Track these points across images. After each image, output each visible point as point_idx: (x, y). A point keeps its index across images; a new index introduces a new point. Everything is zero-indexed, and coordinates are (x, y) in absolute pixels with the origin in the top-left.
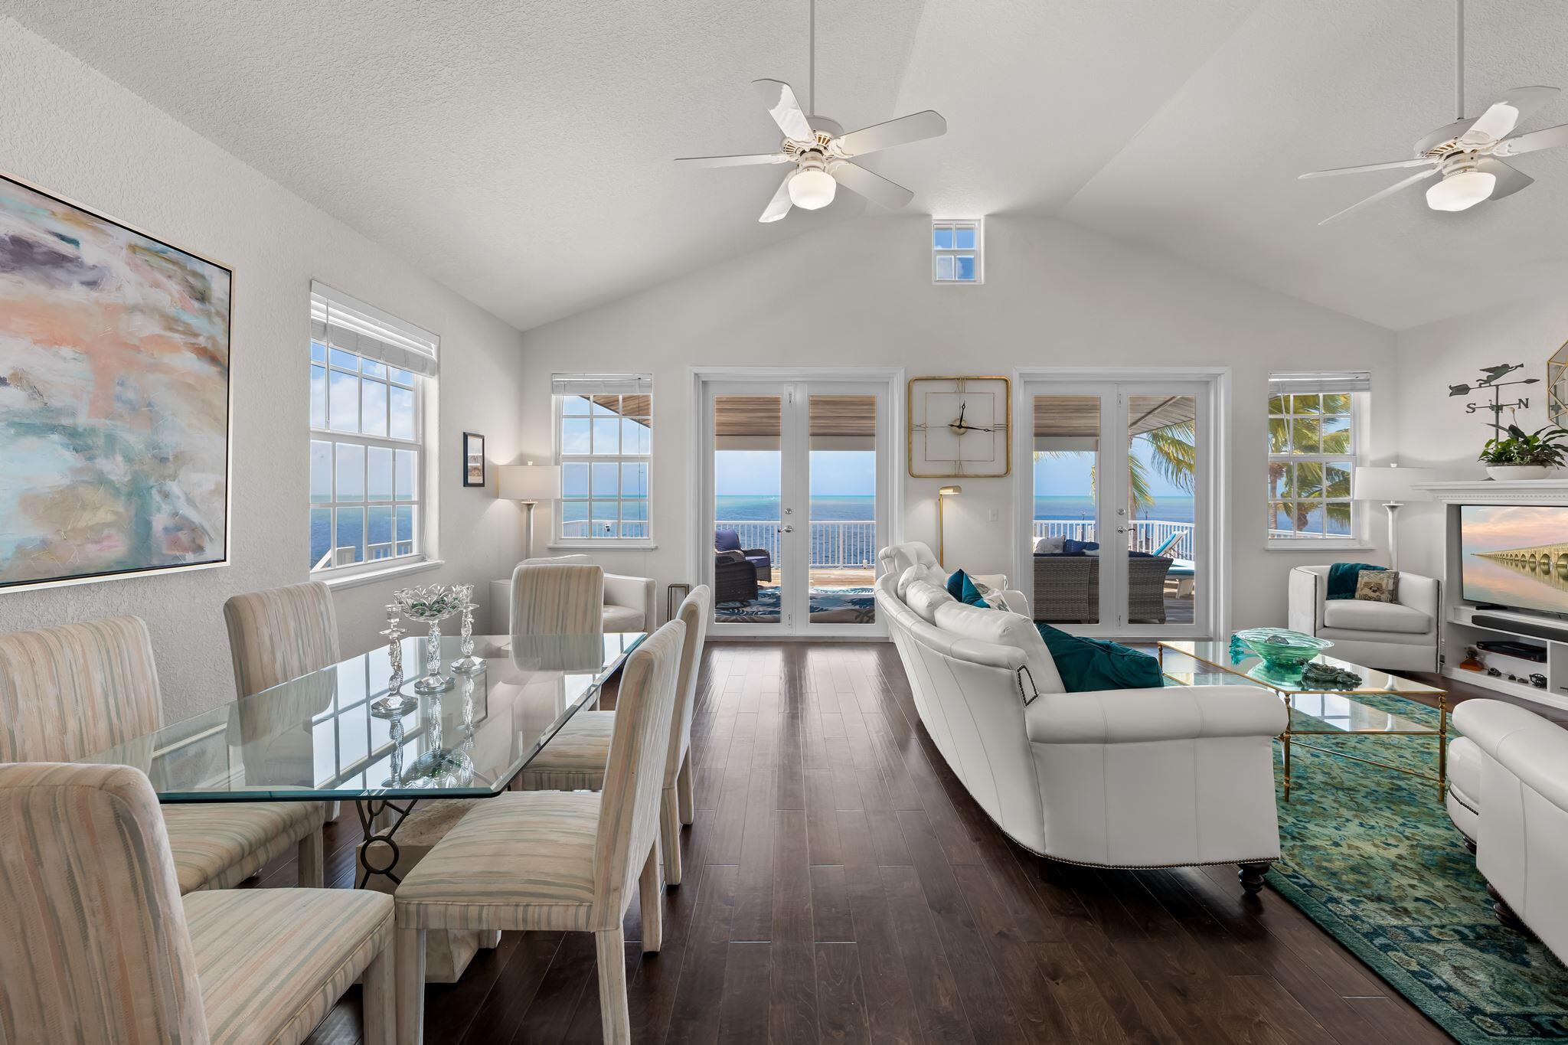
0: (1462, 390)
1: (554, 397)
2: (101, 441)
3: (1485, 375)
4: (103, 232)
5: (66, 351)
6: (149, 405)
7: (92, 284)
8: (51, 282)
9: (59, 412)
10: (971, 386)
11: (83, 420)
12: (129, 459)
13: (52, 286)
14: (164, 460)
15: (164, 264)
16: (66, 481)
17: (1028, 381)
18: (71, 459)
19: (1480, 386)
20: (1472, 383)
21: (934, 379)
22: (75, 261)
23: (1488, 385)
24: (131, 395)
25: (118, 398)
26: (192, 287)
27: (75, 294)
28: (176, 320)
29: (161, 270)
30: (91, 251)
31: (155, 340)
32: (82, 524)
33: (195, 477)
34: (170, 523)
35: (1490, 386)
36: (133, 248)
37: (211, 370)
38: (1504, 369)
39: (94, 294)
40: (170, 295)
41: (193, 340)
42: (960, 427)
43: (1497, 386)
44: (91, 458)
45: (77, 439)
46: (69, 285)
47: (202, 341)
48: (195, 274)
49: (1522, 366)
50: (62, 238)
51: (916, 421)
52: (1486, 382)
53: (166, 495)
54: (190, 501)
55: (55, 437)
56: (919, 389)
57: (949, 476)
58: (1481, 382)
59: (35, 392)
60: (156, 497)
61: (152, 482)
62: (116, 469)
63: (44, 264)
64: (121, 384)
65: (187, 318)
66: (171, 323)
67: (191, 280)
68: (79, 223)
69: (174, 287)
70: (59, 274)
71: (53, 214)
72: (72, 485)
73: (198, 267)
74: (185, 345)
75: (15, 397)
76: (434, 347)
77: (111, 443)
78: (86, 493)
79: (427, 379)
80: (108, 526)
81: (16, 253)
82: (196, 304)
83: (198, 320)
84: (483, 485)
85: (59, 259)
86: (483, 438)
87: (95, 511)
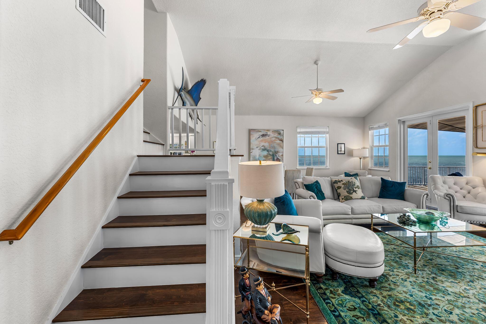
1: (370, 132)
4: (270, 131)
5: (267, 143)
6: (274, 147)
7: (269, 136)
8: (265, 137)
9: (266, 148)
11: (268, 149)
12: (272, 152)
14: (276, 152)
15: (276, 132)
16: (267, 154)
24: (272, 146)
26: (278, 133)
27: (267, 138)
28: (277, 137)
30: (269, 133)
31: (275, 140)
33: (279, 154)
36: (272, 131)
37: (281, 142)
39: (269, 137)
40: (276, 135)
45: (268, 151)
47: (280, 139)
48: (279, 132)
50: (266, 133)
51: (479, 124)
53: (276, 156)
54: (279, 156)
55: (266, 151)
56: (479, 110)
59: (264, 147)
60: (275, 156)
61: (274, 154)
62: (271, 153)
66: (276, 138)
67: (279, 133)
68: (268, 131)
69: (277, 134)
70: (266, 136)
71: (266, 131)
72: (267, 155)
73: (279, 131)
74: (278, 140)
75: (263, 147)
76: (328, 129)
77: (271, 151)
78: (268, 155)
79: (326, 135)
80: (270, 158)
81: (263, 135)
82: (279, 135)
83: (279, 137)
84: (344, 154)
85: (266, 135)
86: (344, 144)
87: (269, 157)
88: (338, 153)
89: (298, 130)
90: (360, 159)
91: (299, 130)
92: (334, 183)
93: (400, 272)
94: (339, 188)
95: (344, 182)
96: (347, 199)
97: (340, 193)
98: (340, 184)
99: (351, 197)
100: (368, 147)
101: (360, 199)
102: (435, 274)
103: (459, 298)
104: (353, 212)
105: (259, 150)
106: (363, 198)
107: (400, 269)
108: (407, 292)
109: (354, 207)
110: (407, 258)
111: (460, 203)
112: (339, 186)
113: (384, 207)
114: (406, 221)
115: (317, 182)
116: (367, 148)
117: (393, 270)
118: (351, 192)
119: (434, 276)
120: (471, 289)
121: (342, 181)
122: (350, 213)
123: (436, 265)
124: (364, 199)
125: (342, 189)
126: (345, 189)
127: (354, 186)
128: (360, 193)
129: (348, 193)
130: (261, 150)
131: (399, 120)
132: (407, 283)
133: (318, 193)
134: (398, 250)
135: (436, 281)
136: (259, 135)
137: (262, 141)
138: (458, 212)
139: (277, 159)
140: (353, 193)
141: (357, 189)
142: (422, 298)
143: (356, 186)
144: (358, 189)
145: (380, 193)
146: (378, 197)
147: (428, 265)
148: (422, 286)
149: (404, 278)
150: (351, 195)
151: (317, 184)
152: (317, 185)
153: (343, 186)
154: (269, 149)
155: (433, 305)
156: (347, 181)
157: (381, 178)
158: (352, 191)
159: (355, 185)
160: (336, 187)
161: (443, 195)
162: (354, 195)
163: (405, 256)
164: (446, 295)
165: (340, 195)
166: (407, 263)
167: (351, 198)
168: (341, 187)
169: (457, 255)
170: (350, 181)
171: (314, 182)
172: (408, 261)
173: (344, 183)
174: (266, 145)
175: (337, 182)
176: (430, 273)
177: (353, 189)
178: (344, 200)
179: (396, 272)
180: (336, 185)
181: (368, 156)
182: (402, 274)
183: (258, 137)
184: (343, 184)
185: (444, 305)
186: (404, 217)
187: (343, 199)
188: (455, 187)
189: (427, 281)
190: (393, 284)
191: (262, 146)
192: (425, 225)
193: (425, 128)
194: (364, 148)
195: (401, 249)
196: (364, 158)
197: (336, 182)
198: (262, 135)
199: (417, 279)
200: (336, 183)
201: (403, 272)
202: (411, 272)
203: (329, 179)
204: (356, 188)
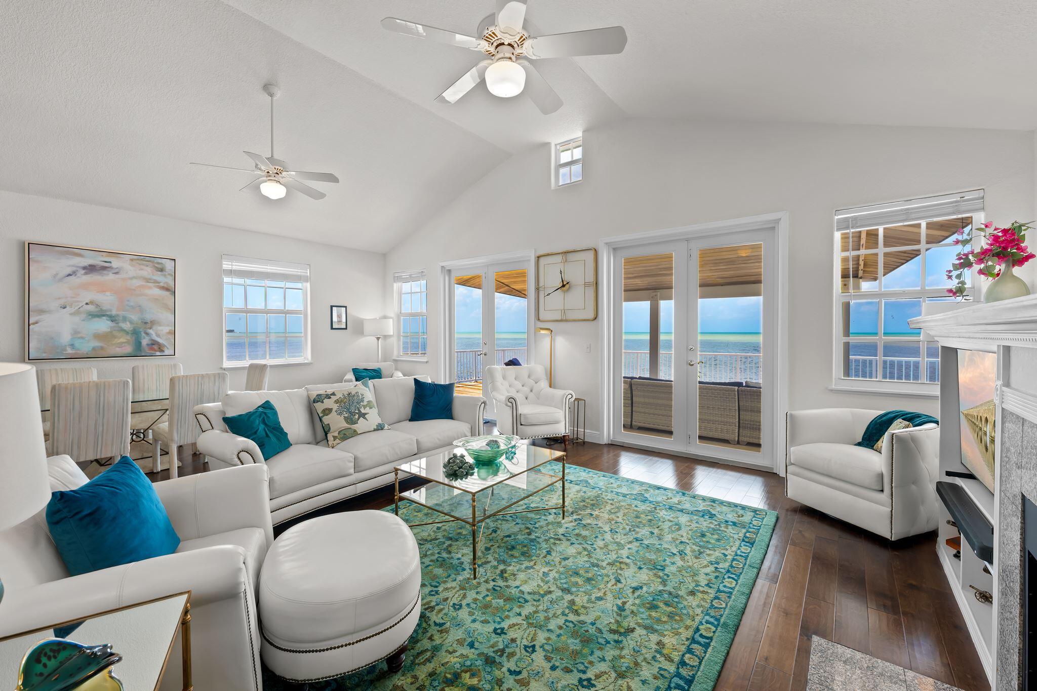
1: (395, 286)
2: (121, 318)
4: (120, 257)
5: (108, 294)
6: (140, 306)
7: (117, 273)
8: (102, 274)
9: (105, 311)
10: (572, 257)
11: (114, 313)
12: (131, 323)
13: (103, 276)
14: (146, 323)
15: (144, 262)
16: (109, 330)
17: (614, 247)
18: (110, 323)
21: (548, 255)
22: (111, 268)
24: (131, 304)
25: (127, 305)
26: (157, 268)
27: (110, 277)
28: (150, 279)
29: (143, 265)
30: (115, 263)
31: (142, 286)
32: (114, 342)
33: (160, 328)
34: (150, 342)
36: (132, 260)
37: (167, 293)
39: (117, 276)
40: (148, 271)
41: (157, 284)
42: (564, 286)
44: (117, 323)
45: (113, 319)
46: (108, 275)
47: (162, 284)
48: (158, 263)
50: (106, 262)
51: (540, 284)
53: (147, 334)
54: (158, 335)
55: (104, 318)
56: (542, 262)
57: (557, 321)
59: (97, 306)
60: (143, 334)
61: (141, 330)
62: (127, 326)
63: (99, 270)
64: (128, 301)
65: (155, 278)
66: (148, 280)
67: (156, 265)
68: (111, 256)
69: (149, 269)
70: (105, 272)
71: (102, 256)
72: (111, 332)
73: (160, 261)
74: (154, 286)
75: (91, 308)
76: (308, 270)
77: (125, 319)
78: (116, 333)
79: (304, 284)
80: (123, 343)
81: (91, 269)
82: (159, 273)
83: (158, 277)
84: (346, 329)
85: (104, 268)
86: (346, 307)
87: (120, 338)
88: (332, 328)
89: (224, 266)
90: (378, 340)
91: (226, 265)
92: (314, 402)
93: (449, 589)
94: (327, 411)
95: (339, 396)
96: (345, 435)
97: (329, 424)
98: (328, 403)
99: (355, 431)
100: (392, 315)
101: (375, 430)
102: (504, 562)
103: (539, 600)
104: (357, 468)
105: (71, 314)
106: (380, 428)
107: (450, 579)
108: (465, 639)
109: (359, 454)
110: (460, 543)
111: (523, 409)
112: (326, 409)
113: (420, 440)
114: (457, 470)
115: (267, 406)
116: (390, 318)
117: (436, 589)
118: (353, 419)
119: (502, 567)
120: (550, 570)
121: (333, 394)
122: (352, 471)
123: (502, 539)
124: (382, 429)
125: (334, 413)
126: (340, 414)
127: (362, 403)
128: (373, 417)
129: (347, 423)
130: (84, 316)
131: (443, 267)
132: (463, 614)
133: (267, 435)
134: (445, 530)
135: (506, 580)
136: (73, 266)
137: (85, 287)
138: (521, 425)
139: (153, 344)
140: (358, 419)
141: (368, 408)
142: (489, 640)
143: (365, 403)
144: (371, 408)
145: (413, 411)
146: (410, 420)
147: (492, 546)
148: (487, 606)
149: (456, 602)
150: (354, 427)
151: (267, 411)
152: (265, 413)
153: (335, 407)
154: (118, 313)
155: (507, 646)
156: (346, 393)
157: (415, 379)
158: (357, 416)
159: (363, 401)
160: (319, 412)
161: (504, 399)
162: (361, 425)
163: (457, 540)
164: (523, 607)
165: (330, 428)
166: (460, 556)
167: (355, 433)
168: (332, 409)
169: (526, 504)
170: (353, 393)
171: (259, 407)
172: (461, 551)
173: (340, 400)
174: (107, 300)
176: (496, 563)
177: (359, 410)
178: (337, 441)
179: (442, 591)
180: (319, 407)
181: (392, 334)
182: (454, 591)
183: (69, 270)
184: (337, 402)
185: (521, 635)
186: (454, 462)
187: (335, 438)
188: (517, 382)
189: (494, 585)
190: (438, 631)
191: (87, 304)
192: (487, 469)
193: (479, 287)
194: (385, 317)
195: (449, 526)
196: (386, 337)
197: (319, 399)
198: (84, 268)
199: (479, 590)
200: (319, 401)
201: (454, 584)
202: (469, 579)
203: (302, 391)
204: (365, 407)
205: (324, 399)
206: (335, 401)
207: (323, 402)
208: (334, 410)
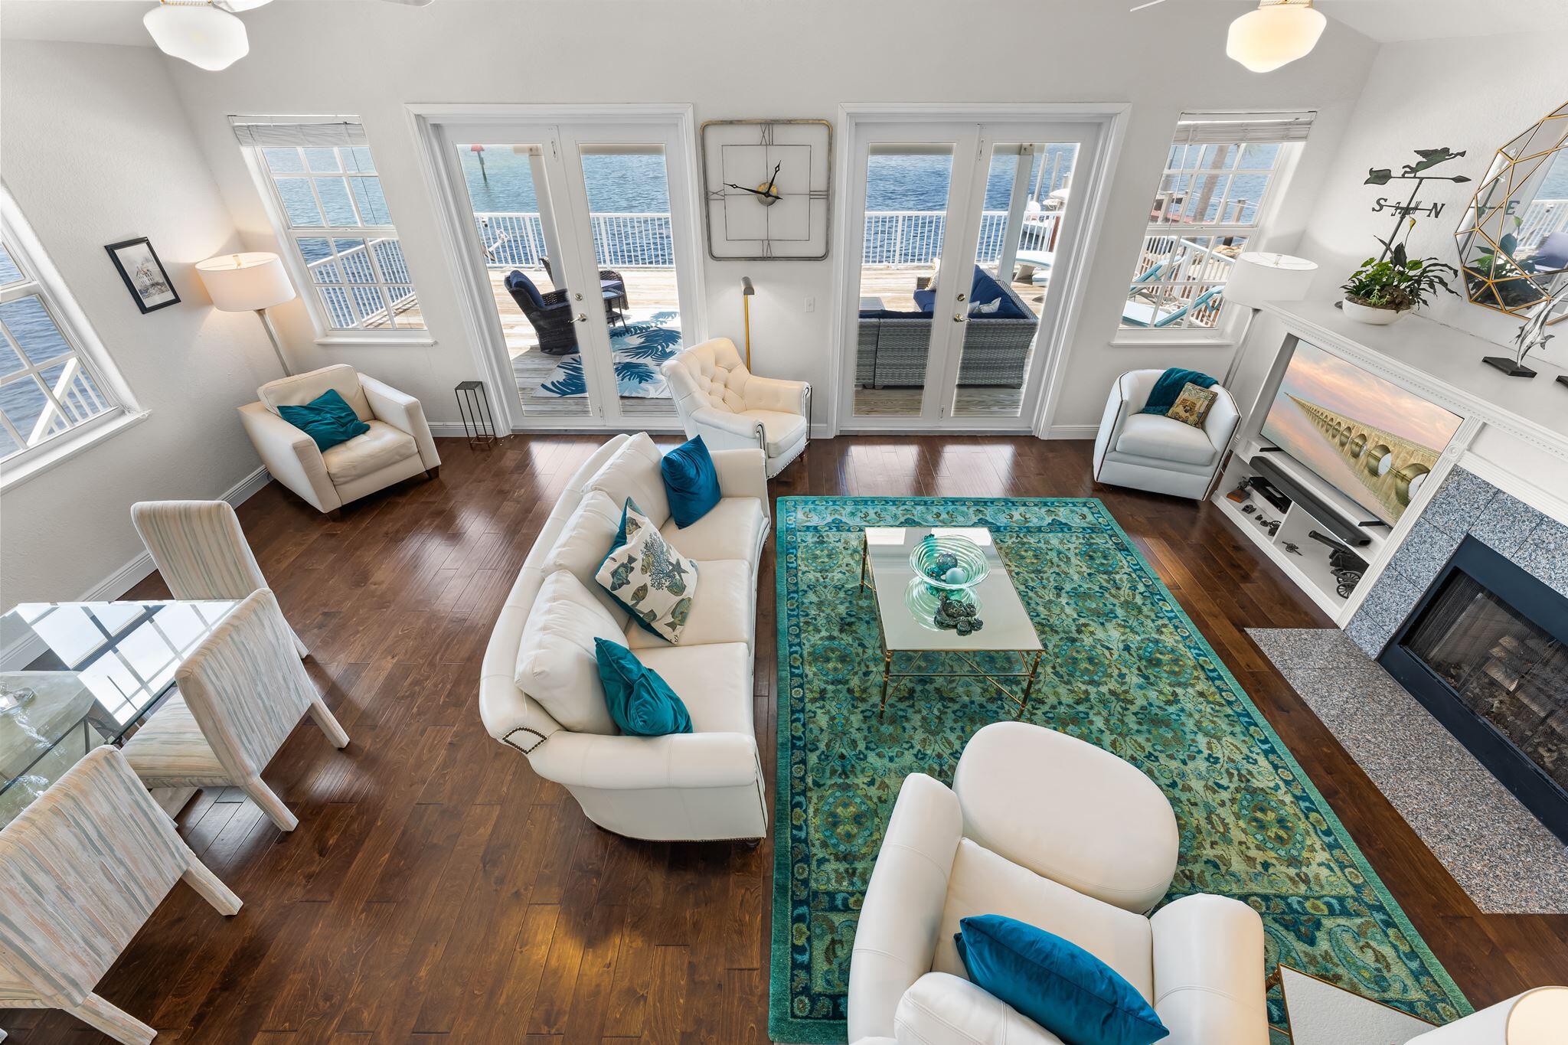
0: (1380, 177)
3: (1415, 160)
10: (780, 134)
17: (859, 123)
19: (1403, 176)
20: (1397, 171)
21: (731, 123)
23: (1412, 175)
35: (1415, 177)
38: (1443, 154)
42: (768, 195)
43: (1421, 179)
49: (1463, 154)
51: (714, 186)
52: (1414, 170)
56: (714, 137)
57: (754, 259)
58: (1408, 169)
84: (176, 301)
86: (148, 241)
88: (144, 310)
92: (614, 588)
94: (641, 593)
95: (640, 557)
96: (683, 614)
97: (652, 611)
112: (638, 590)
121: (631, 560)
125: (651, 591)
126: (660, 586)
127: (664, 550)
131: (418, 116)
146: (679, 524)
153: (647, 579)
156: (643, 547)
160: (627, 599)
162: (689, 586)
167: (689, 604)
168: (645, 585)
170: (649, 540)
173: (645, 563)
175: (624, 576)
178: (676, 630)
180: (628, 593)
184: (644, 569)
187: (672, 625)
197: (620, 579)
200: (623, 584)
205: (627, 576)
206: (642, 569)
207: (628, 583)
208: (649, 585)
